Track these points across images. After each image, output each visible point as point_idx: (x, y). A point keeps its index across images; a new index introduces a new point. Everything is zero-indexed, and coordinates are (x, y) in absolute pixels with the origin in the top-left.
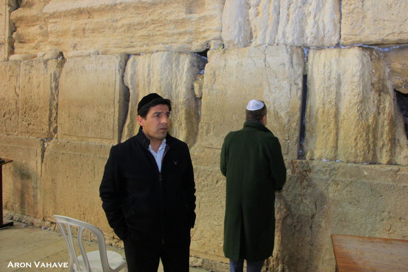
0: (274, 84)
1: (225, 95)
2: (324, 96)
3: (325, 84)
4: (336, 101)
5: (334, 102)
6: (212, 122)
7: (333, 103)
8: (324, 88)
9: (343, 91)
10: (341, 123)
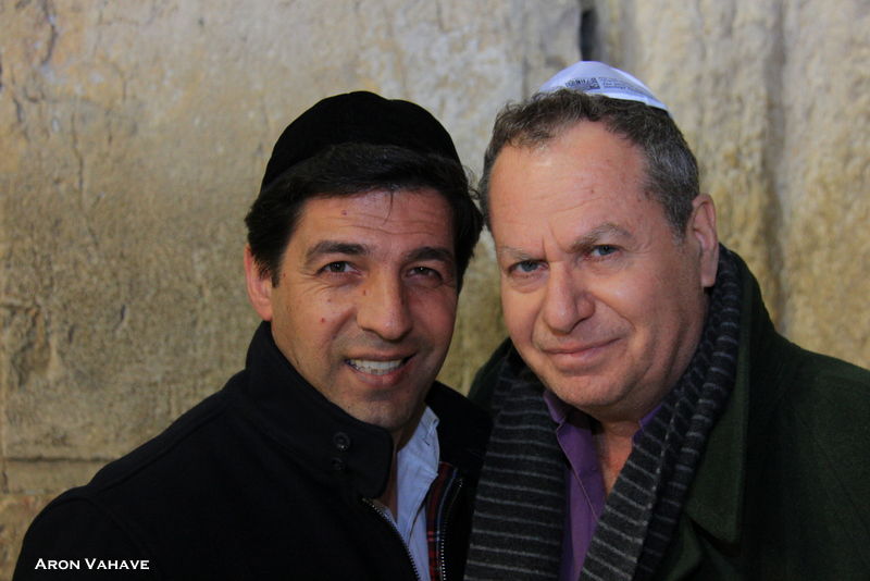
0: (433, 62)
1: (134, 130)
2: (700, 123)
3: (703, 56)
4: (764, 152)
5: (757, 158)
6: (55, 300)
7: (752, 163)
8: (699, 79)
9: (797, 93)
10: (798, 267)
